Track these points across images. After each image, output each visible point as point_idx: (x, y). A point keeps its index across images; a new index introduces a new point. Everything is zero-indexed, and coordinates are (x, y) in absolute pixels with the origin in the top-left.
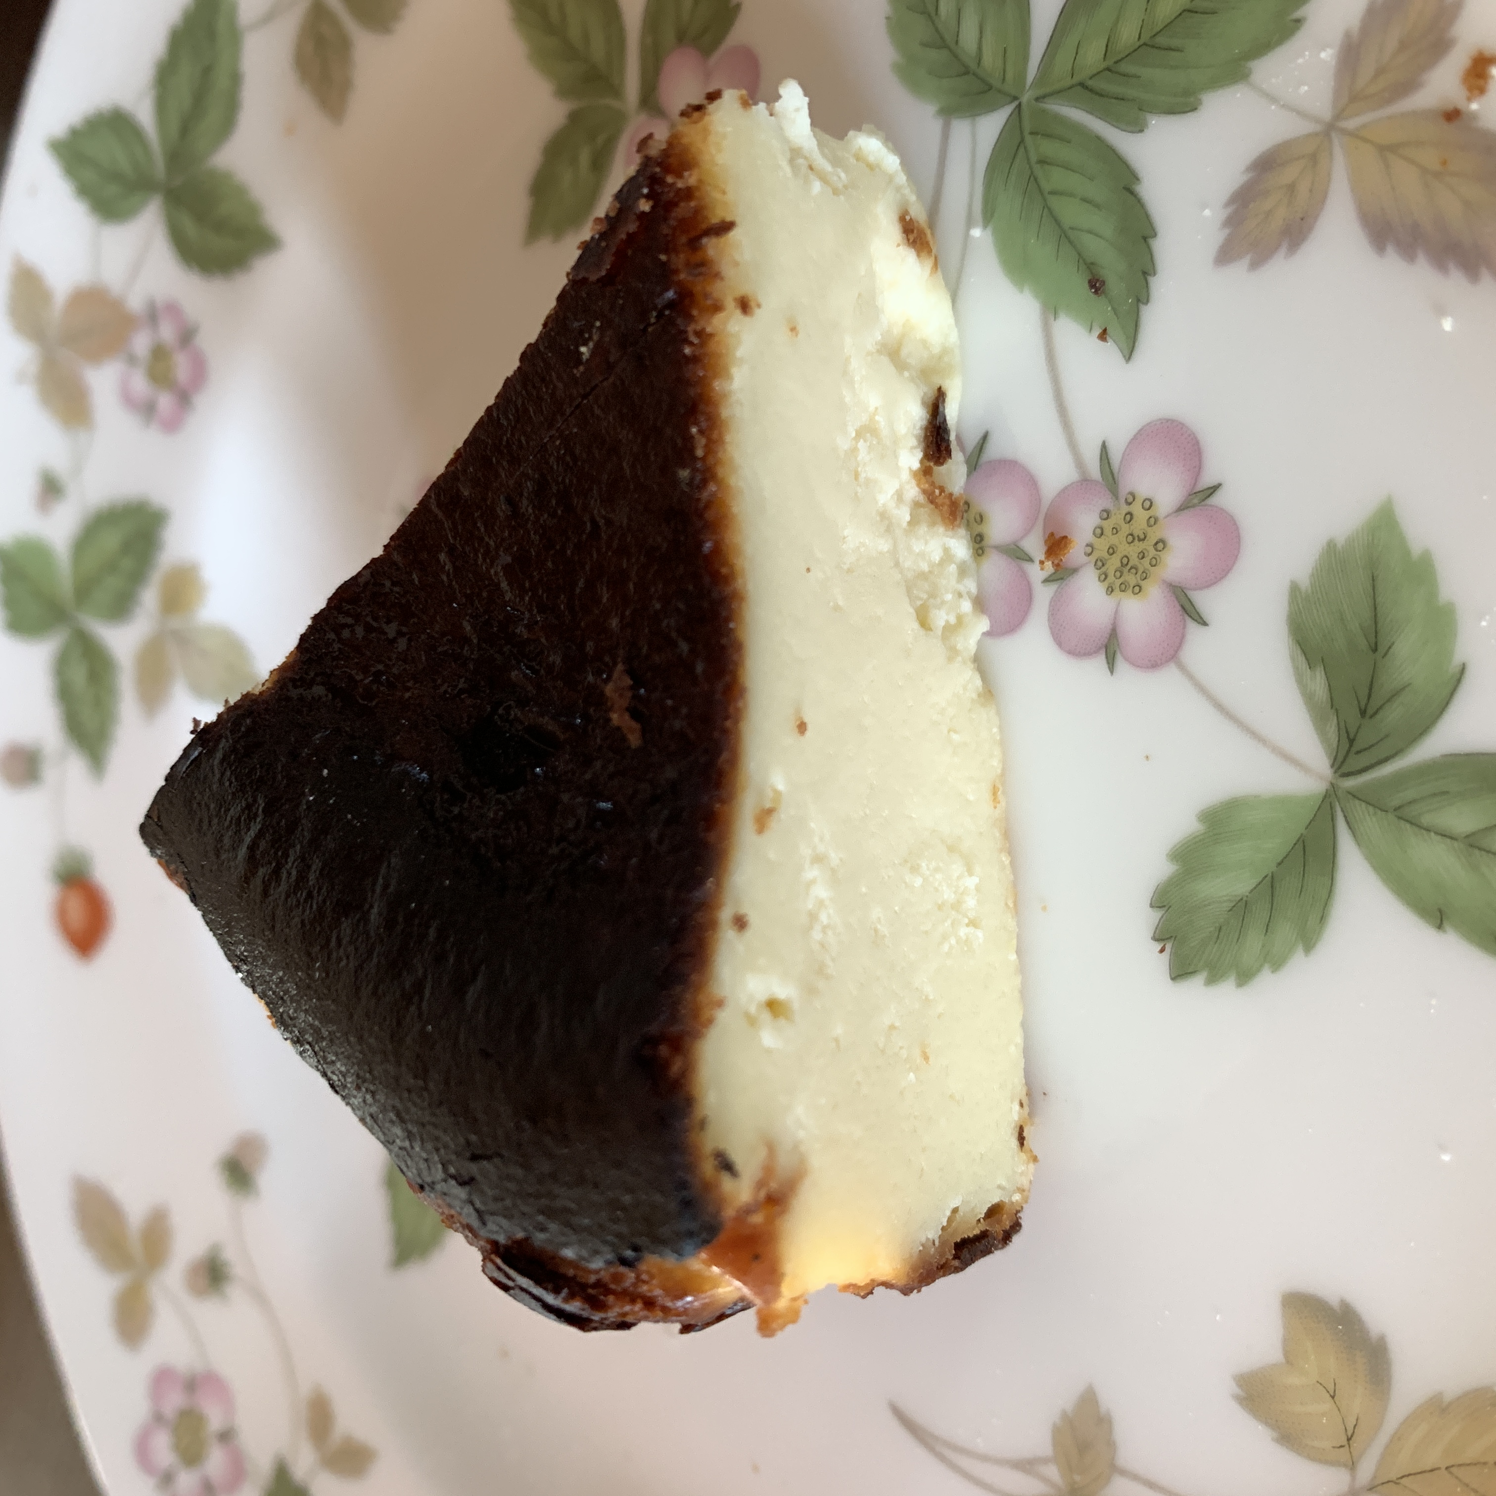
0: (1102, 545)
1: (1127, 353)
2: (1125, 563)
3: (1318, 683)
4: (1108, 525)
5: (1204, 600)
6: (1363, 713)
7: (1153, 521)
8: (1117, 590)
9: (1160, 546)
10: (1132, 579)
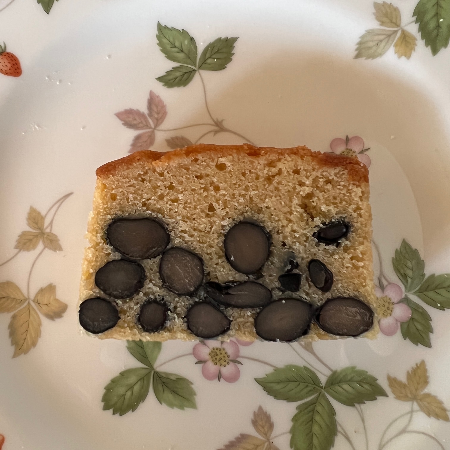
0: (223, 352)
1: (257, 380)
2: (217, 355)
3: (173, 378)
4: (226, 356)
5: (200, 365)
6: (163, 383)
7: (221, 365)
8: (213, 350)
9: (215, 364)
10: (213, 354)
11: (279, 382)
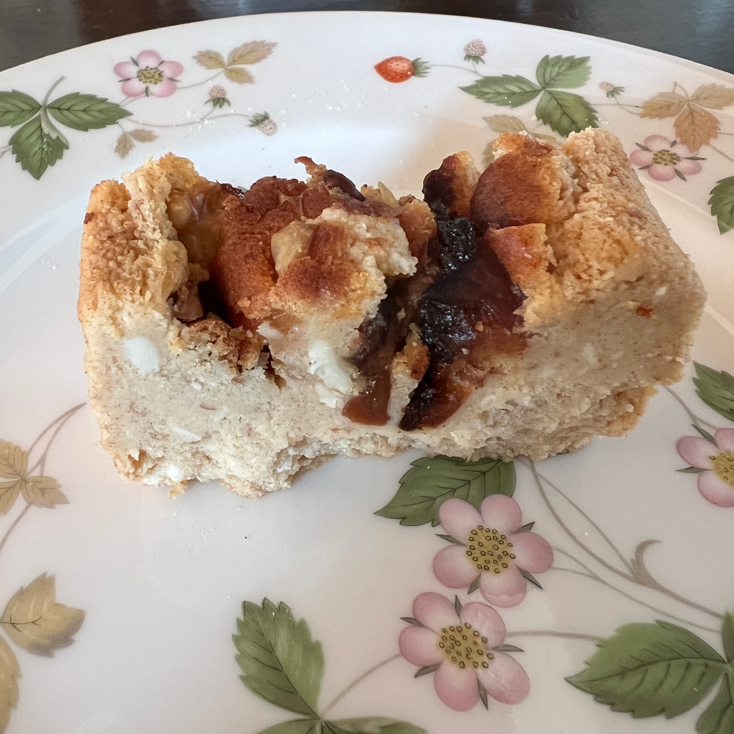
0: (469, 634)
1: (569, 680)
2: (457, 643)
3: (372, 728)
4: (479, 641)
5: (428, 679)
7: (475, 665)
8: (444, 634)
9: (461, 665)
10: (448, 644)
11: (623, 673)
